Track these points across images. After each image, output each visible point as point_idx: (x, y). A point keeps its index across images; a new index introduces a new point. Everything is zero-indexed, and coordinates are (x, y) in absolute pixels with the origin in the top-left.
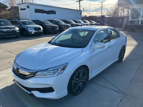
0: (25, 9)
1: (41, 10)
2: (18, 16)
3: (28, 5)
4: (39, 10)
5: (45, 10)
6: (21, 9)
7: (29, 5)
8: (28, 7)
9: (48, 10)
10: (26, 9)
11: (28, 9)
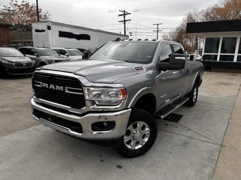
0: (43, 31)
1: (69, 33)
3: (48, 25)
4: (65, 33)
5: (74, 33)
6: (37, 31)
7: (50, 25)
8: (49, 28)
9: (78, 34)
10: (46, 31)
11: (49, 31)
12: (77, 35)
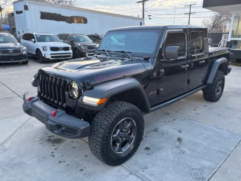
0: (21, 12)
1: (55, 14)
2: (14, 27)
3: (25, 4)
4: (50, 14)
5: (62, 15)
7: (27, 4)
8: (26, 8)
9: (69, 15)
10: (23, 11)
11: (26, 11)
12: (67, 17)
